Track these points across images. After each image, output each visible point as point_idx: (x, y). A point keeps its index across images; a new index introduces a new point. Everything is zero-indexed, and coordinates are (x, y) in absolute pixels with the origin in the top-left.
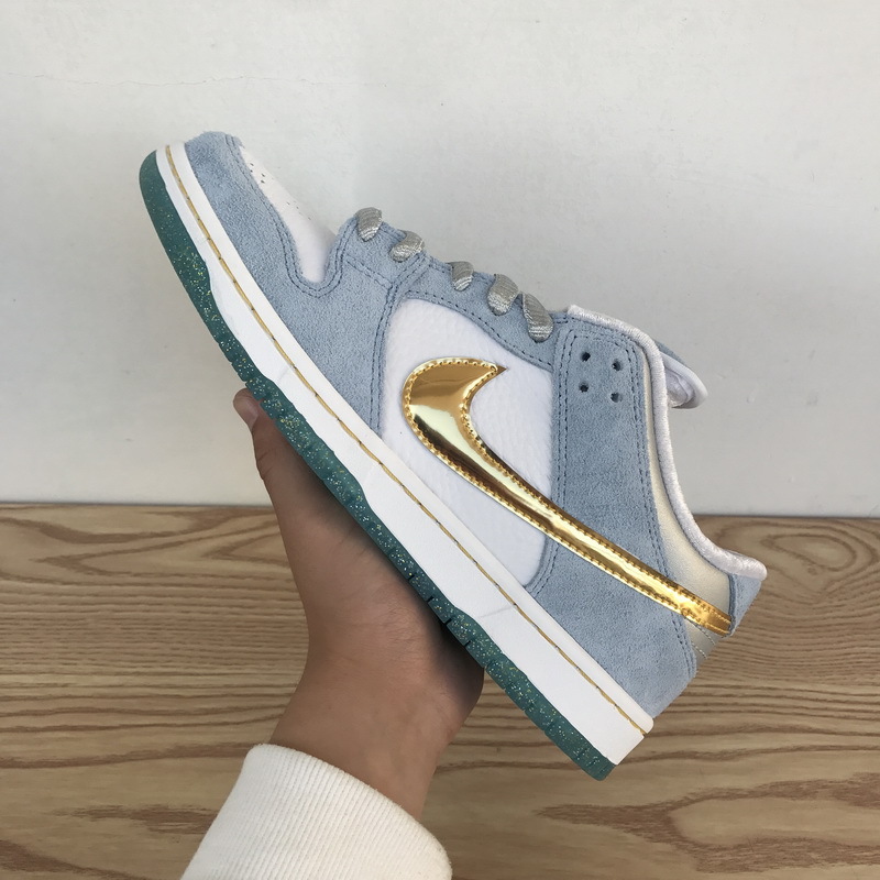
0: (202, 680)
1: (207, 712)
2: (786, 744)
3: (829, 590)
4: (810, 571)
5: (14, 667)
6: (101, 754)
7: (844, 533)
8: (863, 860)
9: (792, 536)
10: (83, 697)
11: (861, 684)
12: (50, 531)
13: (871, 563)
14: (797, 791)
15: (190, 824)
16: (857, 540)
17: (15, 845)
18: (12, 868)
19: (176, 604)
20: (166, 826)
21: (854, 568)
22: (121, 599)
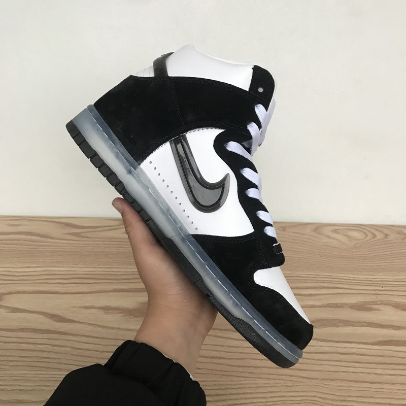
0: (123, 270)
1: (124, 279)
2: (334, 292)
3: (357, 246)
4: (349, 240)
5: (56, 265)
6: (88, 291)
7: (364, 229)
8: (358, 326)
9: (344, 229)
10: (81, 274)
11: (364, 275)
12: (67, 225)
13: (373, 238)
14: (337, 306)
15: (118, 311)
16: (368, 231)
17: (58, 316)
18: (58, 322)
19: (114, 247)
20: (111, 311)
21: (366, 240)
22: (94, 246)
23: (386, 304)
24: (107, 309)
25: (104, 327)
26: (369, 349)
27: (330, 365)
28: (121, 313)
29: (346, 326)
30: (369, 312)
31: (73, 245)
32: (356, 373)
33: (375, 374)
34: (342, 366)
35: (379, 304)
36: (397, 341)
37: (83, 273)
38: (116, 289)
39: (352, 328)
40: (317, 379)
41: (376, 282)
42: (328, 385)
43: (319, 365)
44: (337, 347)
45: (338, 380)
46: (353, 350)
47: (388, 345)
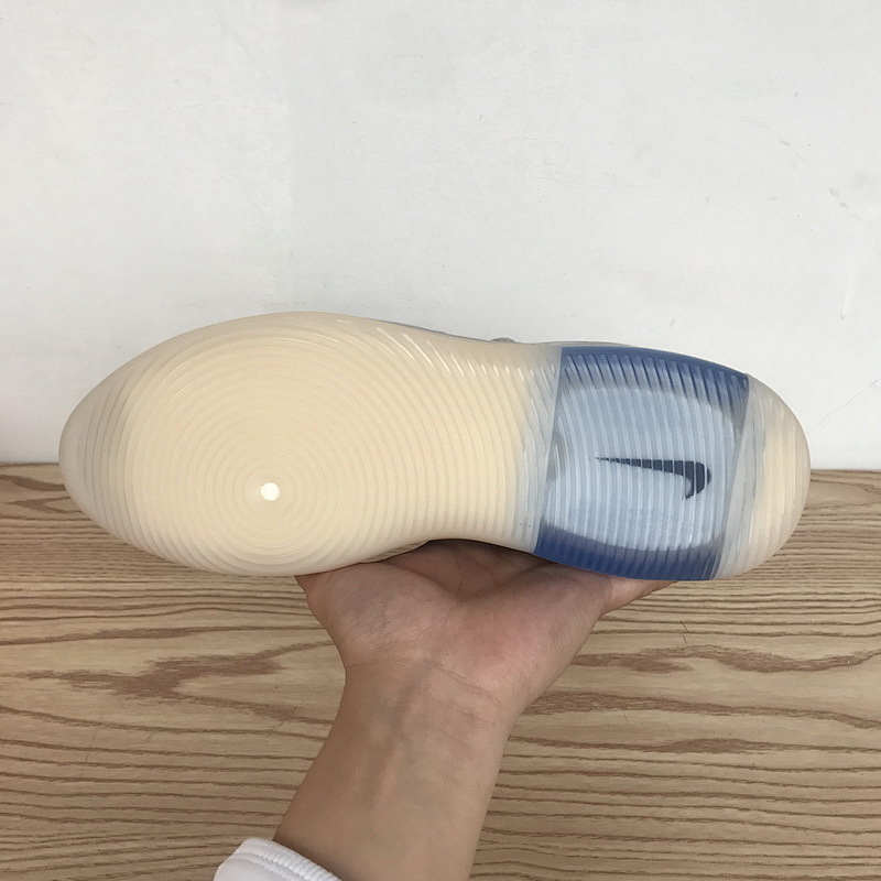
23: (704, 656)
24: (78, 679)
25: (66, 721)
26: (652, 761)
27: (559, 801)
28: (108, 687)
29: (607, 707)
30: (664, 675)
31: (25, 530)
32: (614, 817)
33: (656, 819)
34: (585, 803)
35: (689, 656)
36: (717, 740)
37: (38, 594)
38: (105, 632)
39: (620, 712)
40: (524, 834)
41: (688, 604)
42: (548, 847)
43: (533, 800)
44: (581, 758)
45: (572, 834)
46: (616, 765)
47: (696, 751)
